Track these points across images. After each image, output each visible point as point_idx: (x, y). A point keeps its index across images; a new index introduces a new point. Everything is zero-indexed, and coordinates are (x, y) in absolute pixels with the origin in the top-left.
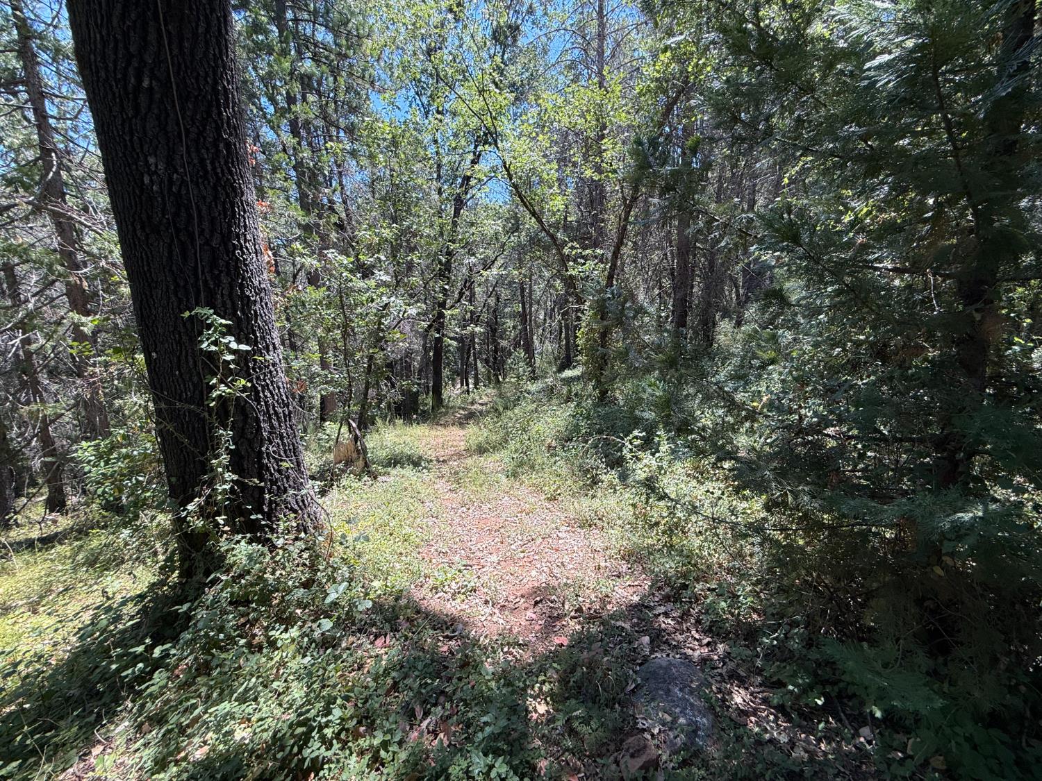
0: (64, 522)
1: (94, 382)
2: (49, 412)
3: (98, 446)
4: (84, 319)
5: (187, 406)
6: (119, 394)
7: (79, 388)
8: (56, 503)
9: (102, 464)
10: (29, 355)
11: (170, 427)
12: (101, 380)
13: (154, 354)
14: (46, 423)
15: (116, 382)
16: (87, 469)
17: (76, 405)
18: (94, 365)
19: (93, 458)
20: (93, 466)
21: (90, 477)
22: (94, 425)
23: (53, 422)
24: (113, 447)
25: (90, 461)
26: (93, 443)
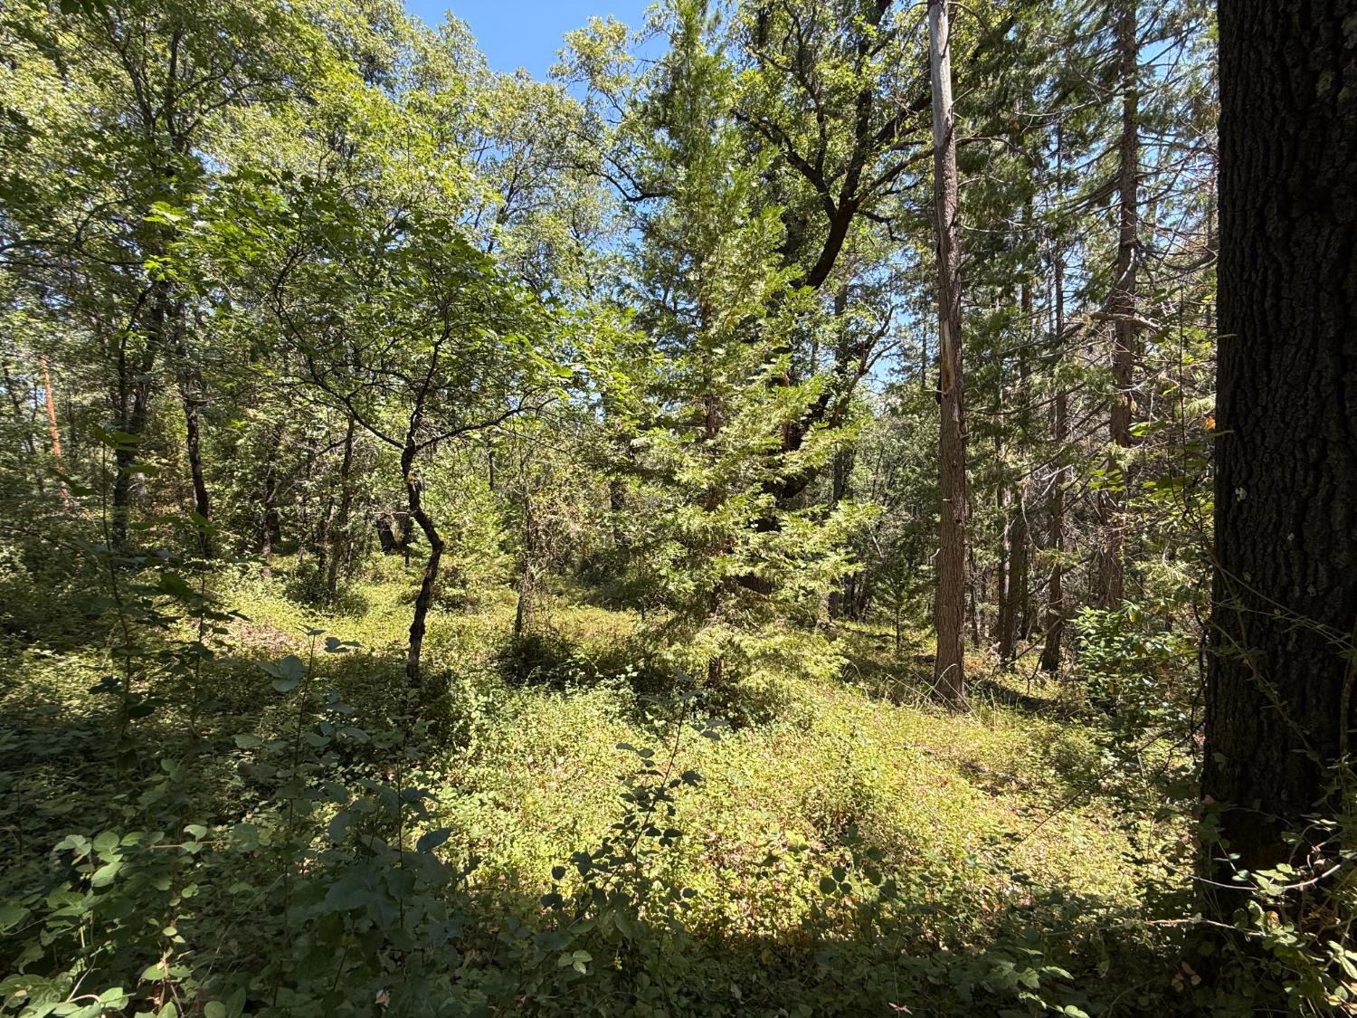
0: (1051, 690)
1: (1117, 533)
2: (1062, 561)
3: (1102, 617)
4: (1123, 450)
5: (1301, 621)
6: (1141, 552)
7: (1098, 538)
8: (1050, 662)
9: (1103, 644)
10: (1060, 493)
11: (1247, 658)
12: (1125, 532)
13: (1241, 492)
14: (1059, 571)
15: (1144, 537)
16: (1084, 643)
17: (1091, 558)
18: (1121, 510)
19: (1093, 632)
20: (1091, 642)
21: (1084, 656)
22: (1105, 587)
23: (1065, 571)
24: (1120, 625)
25: (1090, 634)
26: (1098, 612)
